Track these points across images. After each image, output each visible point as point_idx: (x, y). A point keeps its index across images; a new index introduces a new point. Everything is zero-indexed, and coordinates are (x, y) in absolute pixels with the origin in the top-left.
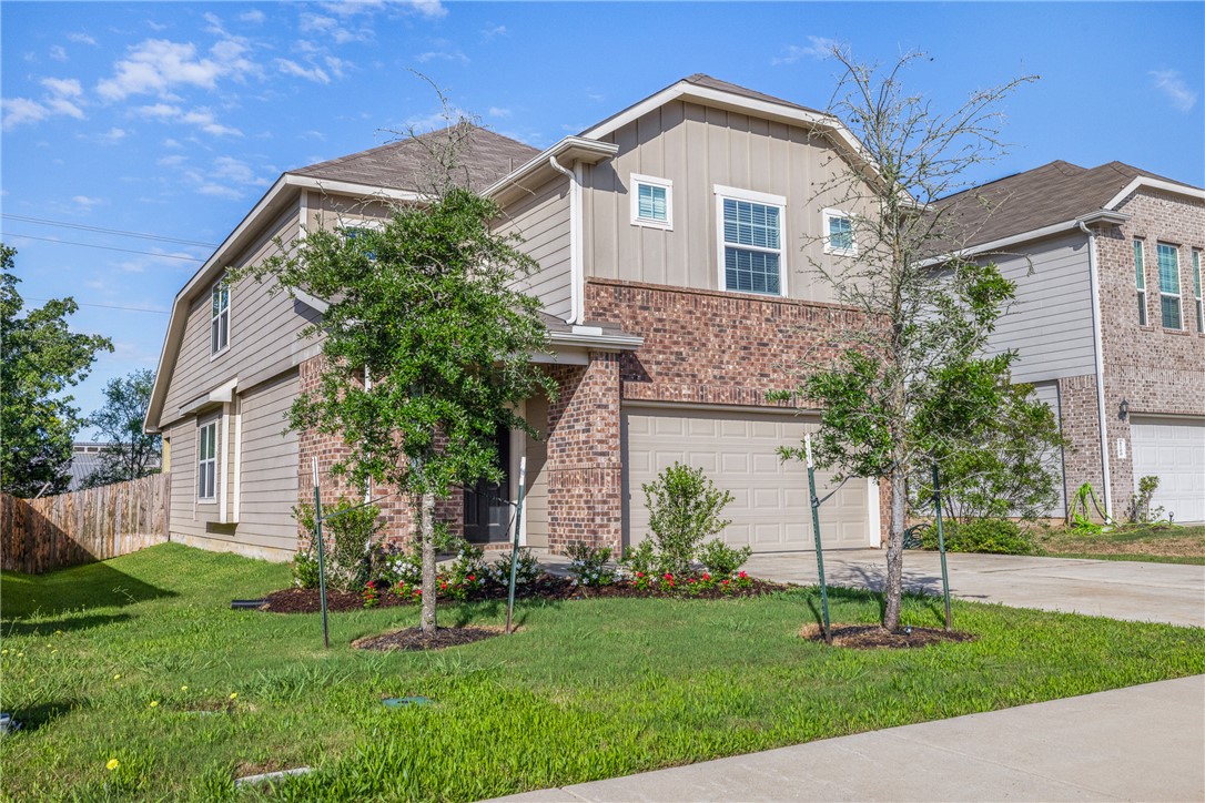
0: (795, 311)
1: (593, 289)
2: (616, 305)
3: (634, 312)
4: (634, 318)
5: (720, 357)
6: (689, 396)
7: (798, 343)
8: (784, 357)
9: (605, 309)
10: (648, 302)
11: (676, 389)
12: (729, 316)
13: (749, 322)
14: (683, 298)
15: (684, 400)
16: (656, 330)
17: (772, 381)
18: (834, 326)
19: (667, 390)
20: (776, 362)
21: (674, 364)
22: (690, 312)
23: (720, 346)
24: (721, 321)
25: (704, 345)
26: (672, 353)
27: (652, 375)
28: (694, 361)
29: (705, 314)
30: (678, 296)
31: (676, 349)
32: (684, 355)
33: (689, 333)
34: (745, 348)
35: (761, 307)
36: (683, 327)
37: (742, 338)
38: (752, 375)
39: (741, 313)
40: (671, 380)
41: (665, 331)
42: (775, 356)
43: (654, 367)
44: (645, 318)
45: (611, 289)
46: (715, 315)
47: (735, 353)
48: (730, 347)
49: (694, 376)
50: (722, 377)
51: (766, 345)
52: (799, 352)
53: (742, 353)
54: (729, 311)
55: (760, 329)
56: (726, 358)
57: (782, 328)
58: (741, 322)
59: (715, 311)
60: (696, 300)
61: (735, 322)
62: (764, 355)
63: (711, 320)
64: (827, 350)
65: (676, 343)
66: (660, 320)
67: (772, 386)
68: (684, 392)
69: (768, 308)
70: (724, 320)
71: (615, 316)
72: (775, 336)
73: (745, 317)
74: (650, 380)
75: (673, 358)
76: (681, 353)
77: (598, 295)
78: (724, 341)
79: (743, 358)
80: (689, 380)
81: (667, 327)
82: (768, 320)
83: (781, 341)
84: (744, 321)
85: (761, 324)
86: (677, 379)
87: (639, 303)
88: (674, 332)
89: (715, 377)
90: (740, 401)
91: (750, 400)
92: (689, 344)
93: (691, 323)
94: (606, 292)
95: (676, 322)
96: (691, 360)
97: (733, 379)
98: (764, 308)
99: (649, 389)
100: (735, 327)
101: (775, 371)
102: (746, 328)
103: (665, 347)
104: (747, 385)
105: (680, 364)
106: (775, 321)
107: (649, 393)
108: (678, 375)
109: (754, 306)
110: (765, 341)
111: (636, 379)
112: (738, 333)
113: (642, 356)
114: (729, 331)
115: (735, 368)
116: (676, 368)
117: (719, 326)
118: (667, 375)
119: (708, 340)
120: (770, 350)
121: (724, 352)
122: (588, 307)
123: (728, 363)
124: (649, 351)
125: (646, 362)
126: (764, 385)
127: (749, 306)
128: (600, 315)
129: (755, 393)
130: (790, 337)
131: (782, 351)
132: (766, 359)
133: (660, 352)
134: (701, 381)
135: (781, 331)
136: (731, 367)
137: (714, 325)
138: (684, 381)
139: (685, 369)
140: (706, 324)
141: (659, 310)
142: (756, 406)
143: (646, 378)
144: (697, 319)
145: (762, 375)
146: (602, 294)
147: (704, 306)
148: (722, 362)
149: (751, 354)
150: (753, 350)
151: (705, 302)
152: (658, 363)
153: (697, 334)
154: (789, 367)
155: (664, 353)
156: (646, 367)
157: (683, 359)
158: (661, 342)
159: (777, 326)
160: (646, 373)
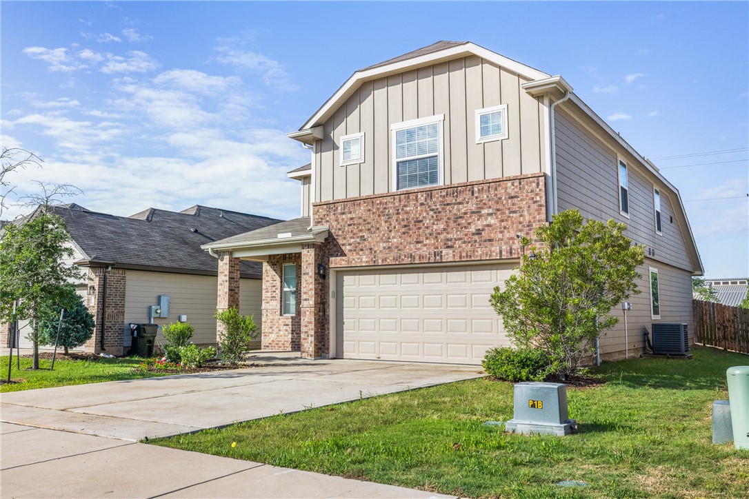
0: (444, 194)
1: (316, 209)
2: (328, 215)
3: (337, 217)
4: (337, 220)
5: (388, 234)
6: (367, 262)
7: (446, 216)
8: (435, 227)
9: (322, 219)
10: (344, 209)
11: (358, 259)
12: (394, 208)
13: (408, 209)
14: (365, 203)
15: (364, 265)
16: (350, 225)
17: (425, 245)
18: (477, 198)
19: (354, 259)
20: (428, 231)
21: (359, 243)
22: (369, 210)
23: (388, 228)
24: (389, 211)
25: (378, 229)
26: (358, 237)
27: (346, 252)
28: (372, 240)
29: (378, 209)
30: (362, 201)
31: (361, 234)
32: (365, 237)
33: (369, 223)
34: (405, 226)
35: (417, 196)
36: (365, 220)
37: (403, 220)
38: (410, 243)
39: (402, 203)
40: (358, 254)
41: (354, 224)
42: (427, 228)
43: (348, 247)
44: (343, 219)
45: (325, 207)
46: (385, 208)
47: (398, 231)
48: (395, 227)
49: (371, 249)
50: (389, 248)
51: (421, 221)
52: (447, 222)
53: (403, 230)
54: (394, 203)
55: (416, 211)
56: (393, 234)
57: (433, 207)
58: (403, 210)
59: (385, 206)
60: (373, 202)
61: (398, 210)
62: (419, 228)
63: (382, 212)
64: (471, 217)
65: (361, 231)
66: (352, 219)
67: (425, 249)
68: (364, 260)
69: (422, 196)
70: (391, 211)
71: (327, 221)
72: (428, 214)
73: (405, 206)
74: (345, 255)
75: (358, 240)
76: (364, 236)
77: (318, 211)
78: (391, 225)
79: (404, 233)
80: (367, 252)
81: (355, 222)
82: (422, 204)
83: (433, 217)
84: (405, 209)
85: (417, 208)
86: (361, 253)
87: (339, 211)
88: (359, 224)
89: (384, 248)
90: (400, 261)
91: (407, 261)
92: (369, 230)
93: (370, 217)
94: (322, 209)
95: (360, 218)
96: (370, 239)
97: (397, 247)
98: (419, 196)
99: (344, 260)
100: (398, 214)
101: (427, 238)
102: (407, 213)
103: (354, 234)
104: (407, 251)
105: (363, 243)
106: (428, 204)
107: (343, 262)
108: (362, 250)
109: (412, 197)
110: (421, 218)
111: (337, 256)
112: (401, 217)
113: (341, 242)
114: (395, 217)
115: (398, 240)
116: (360, 246)
117: (387, 215)
118: (355, 251)
119: (381, 225)
120: (424, 224)
121: (391, 231)
122: (314, 219)
123: (394, 237)
124: (345, 238)
125: (343, 245)
126: (419, 249)
127: (408, 197)
128: (319, 222)
129: (411, 255)
130: (439, 212)
131: (434, 224)
132: (421, 231)
133: (351, 238)
134: (375, 252)
135: (432, 210)
136: (395, 240)
137: (384, 215)
138: (364, 254)
139: (366, 246)
140: (379, 216)
141: (351, 213)
142: (412, 264)
143: (343, 254)
144: (373, 213)
145: (418, 242)
146: (320, 210)
147: (378, 204)
148: (389, 238)
149: (410, 229)
150: (411, 227)
151: (378, 202)
152: (350, 244)
153: (373, 223)
154: (439, 234)
155: (354, 238)
156: (343, 248)
157: (365, 240)
158: (352, 231)
159: (429, 207)
160: (343, 251)
